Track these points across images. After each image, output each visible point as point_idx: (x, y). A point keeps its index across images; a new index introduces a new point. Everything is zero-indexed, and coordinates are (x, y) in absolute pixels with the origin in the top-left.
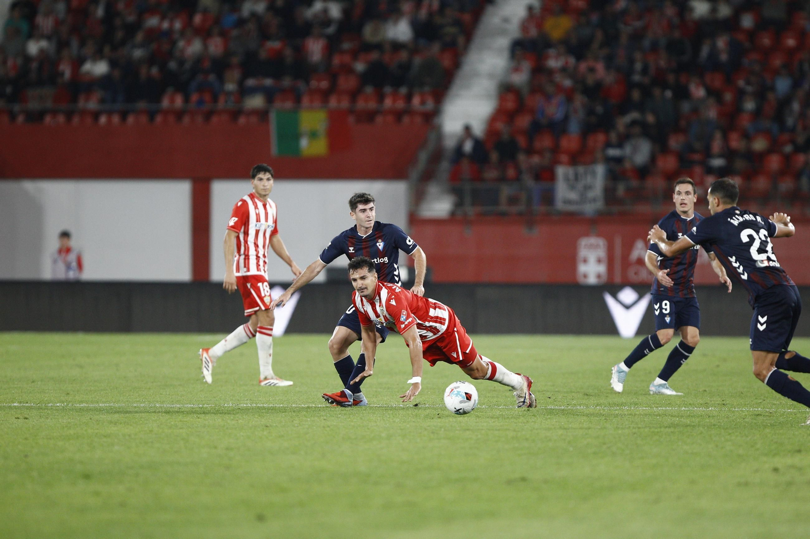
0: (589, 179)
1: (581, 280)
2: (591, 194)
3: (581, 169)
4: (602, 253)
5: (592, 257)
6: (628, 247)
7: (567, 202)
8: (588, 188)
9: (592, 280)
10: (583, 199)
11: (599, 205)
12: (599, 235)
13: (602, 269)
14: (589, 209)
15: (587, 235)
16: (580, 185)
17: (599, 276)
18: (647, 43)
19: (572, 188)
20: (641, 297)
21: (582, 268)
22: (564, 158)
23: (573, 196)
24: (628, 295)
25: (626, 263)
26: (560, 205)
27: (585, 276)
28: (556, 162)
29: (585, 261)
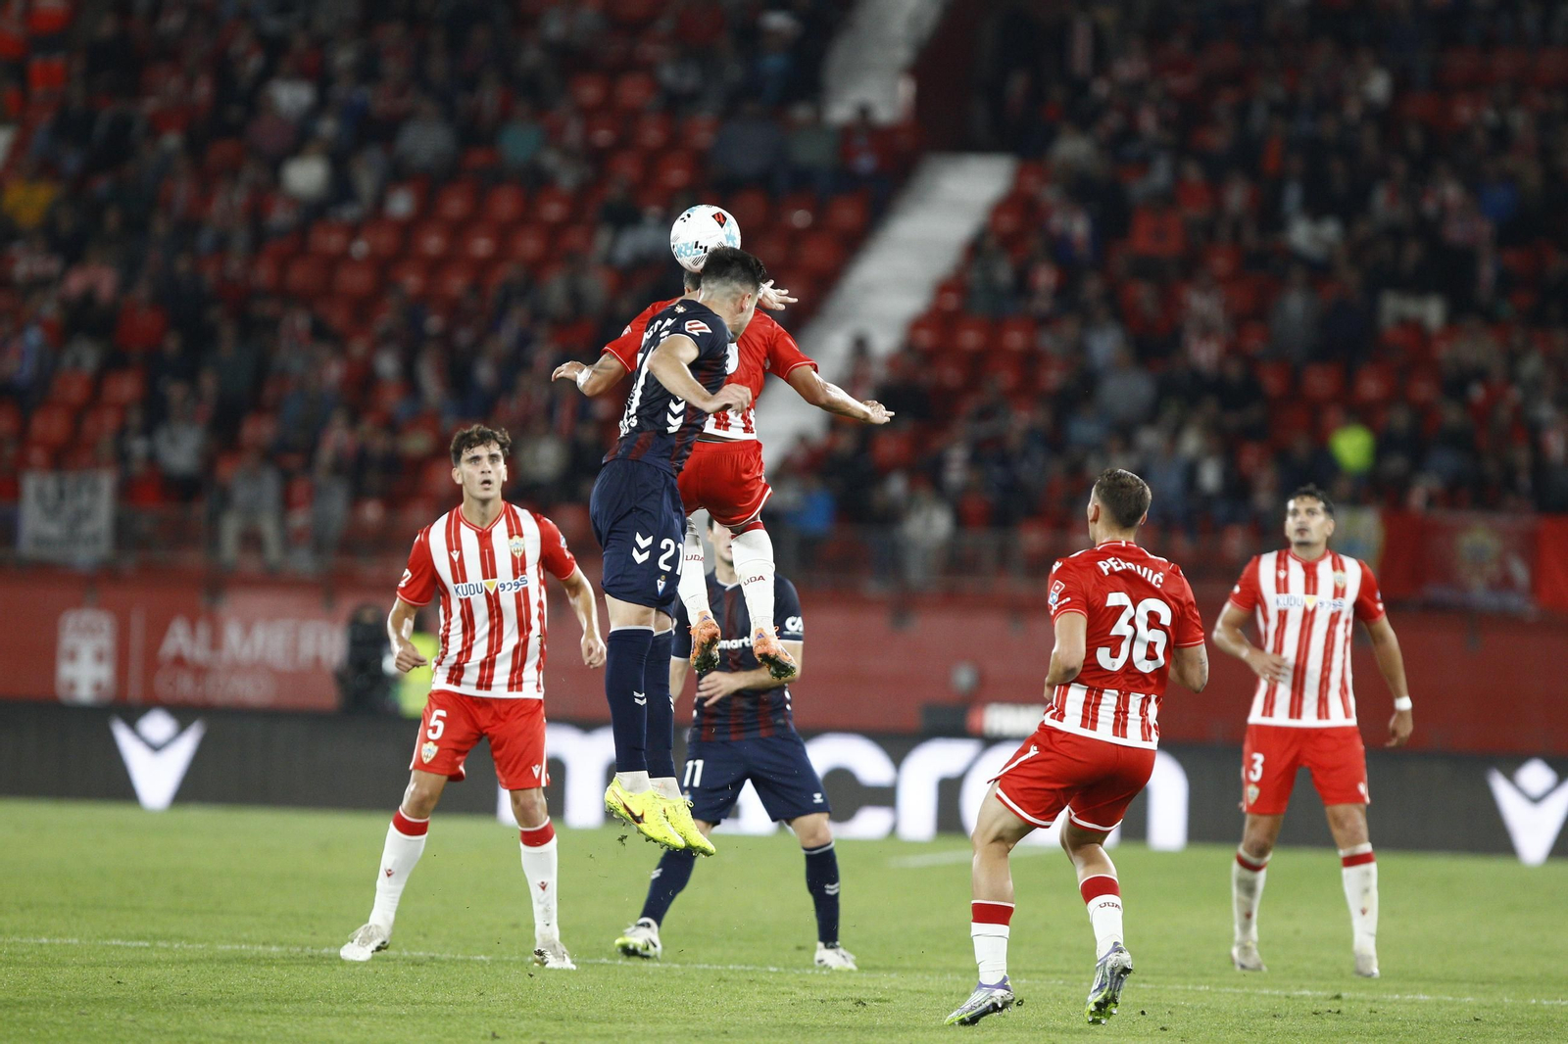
0: (85, 500)
1: (62, 693)
2: (87, 528)
3: (71, 479)
4: (105, 640)
5: (87, 649)
6: (158, 631)
7: (41, 541)
8: (82, 516)
9: (85, 694)
10: (72, 537)
11: (104, 548)
12: (101, 605)
13: (104, 673)
14: (85, 556)
15: (78, 604)
16: (68, 509)
17: (98, 687)
18: (206, 240)
19: (52, 512)
20: (182, 727)
21: (66, 671)
22: (37, 455)
23: (53, 530)
24: (158, 725)
25: (152, 662)
26: (26, 547)
27: (72, 686)
28: (22, 464)
29: (73, 656)
